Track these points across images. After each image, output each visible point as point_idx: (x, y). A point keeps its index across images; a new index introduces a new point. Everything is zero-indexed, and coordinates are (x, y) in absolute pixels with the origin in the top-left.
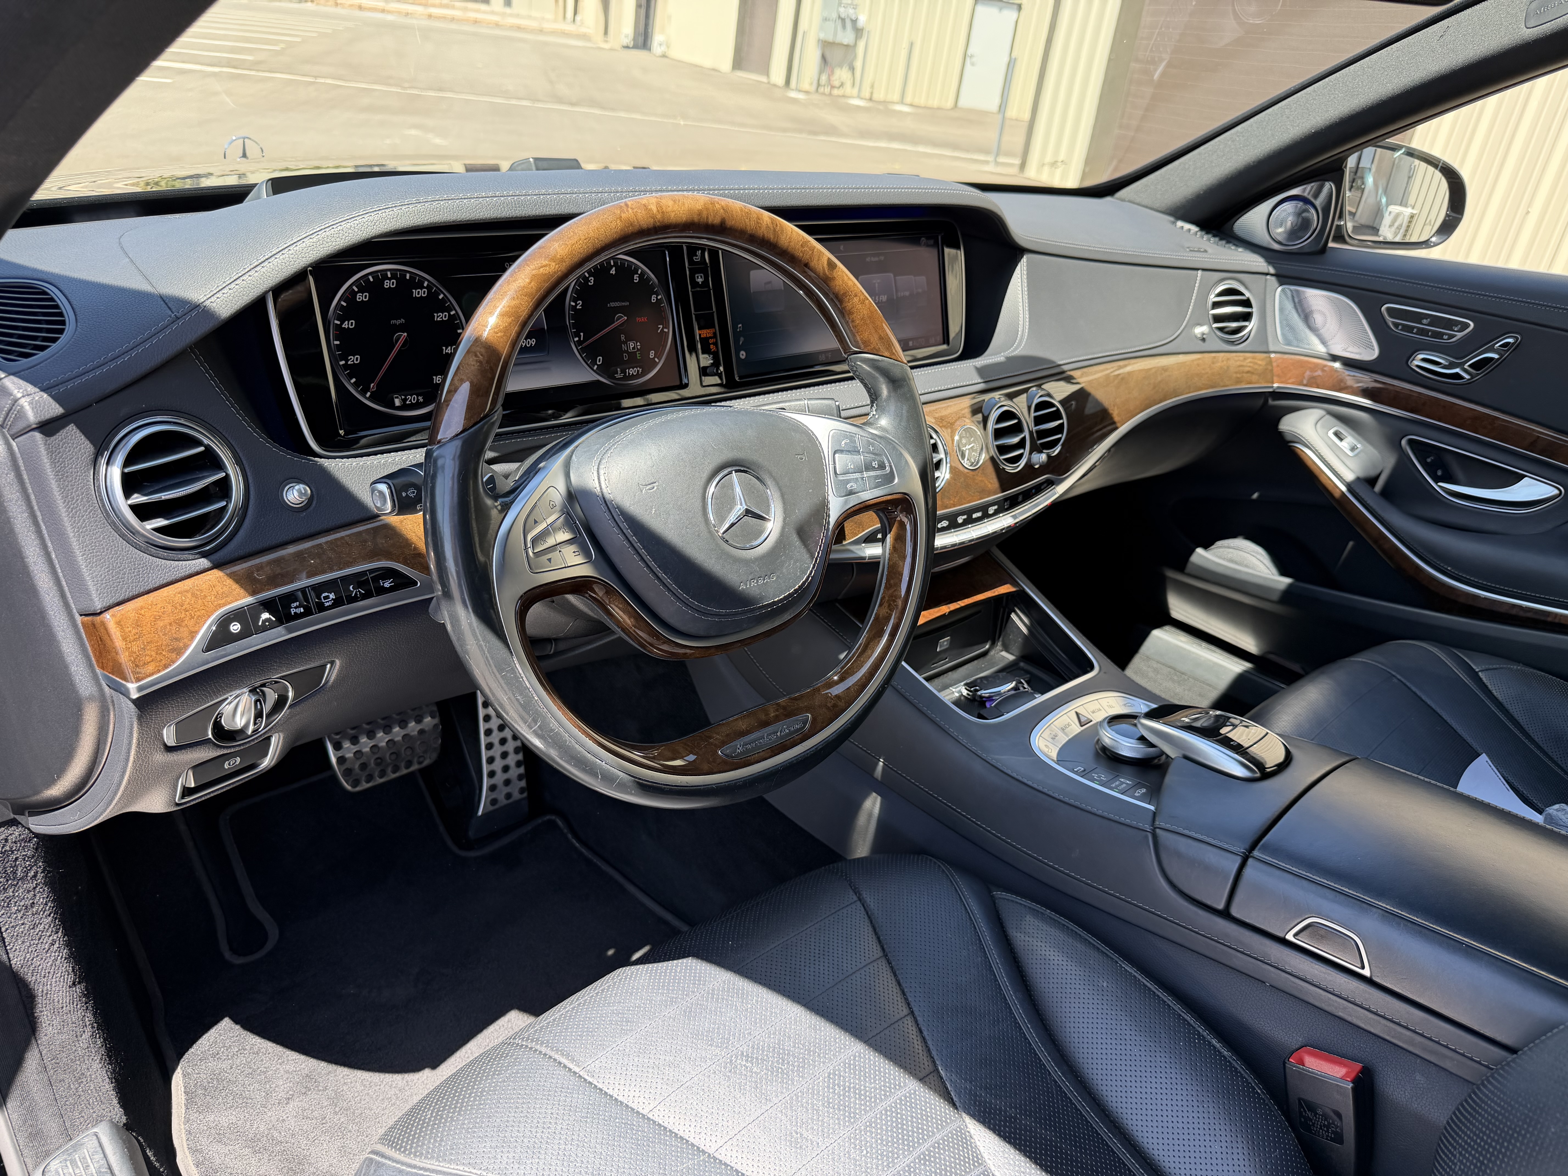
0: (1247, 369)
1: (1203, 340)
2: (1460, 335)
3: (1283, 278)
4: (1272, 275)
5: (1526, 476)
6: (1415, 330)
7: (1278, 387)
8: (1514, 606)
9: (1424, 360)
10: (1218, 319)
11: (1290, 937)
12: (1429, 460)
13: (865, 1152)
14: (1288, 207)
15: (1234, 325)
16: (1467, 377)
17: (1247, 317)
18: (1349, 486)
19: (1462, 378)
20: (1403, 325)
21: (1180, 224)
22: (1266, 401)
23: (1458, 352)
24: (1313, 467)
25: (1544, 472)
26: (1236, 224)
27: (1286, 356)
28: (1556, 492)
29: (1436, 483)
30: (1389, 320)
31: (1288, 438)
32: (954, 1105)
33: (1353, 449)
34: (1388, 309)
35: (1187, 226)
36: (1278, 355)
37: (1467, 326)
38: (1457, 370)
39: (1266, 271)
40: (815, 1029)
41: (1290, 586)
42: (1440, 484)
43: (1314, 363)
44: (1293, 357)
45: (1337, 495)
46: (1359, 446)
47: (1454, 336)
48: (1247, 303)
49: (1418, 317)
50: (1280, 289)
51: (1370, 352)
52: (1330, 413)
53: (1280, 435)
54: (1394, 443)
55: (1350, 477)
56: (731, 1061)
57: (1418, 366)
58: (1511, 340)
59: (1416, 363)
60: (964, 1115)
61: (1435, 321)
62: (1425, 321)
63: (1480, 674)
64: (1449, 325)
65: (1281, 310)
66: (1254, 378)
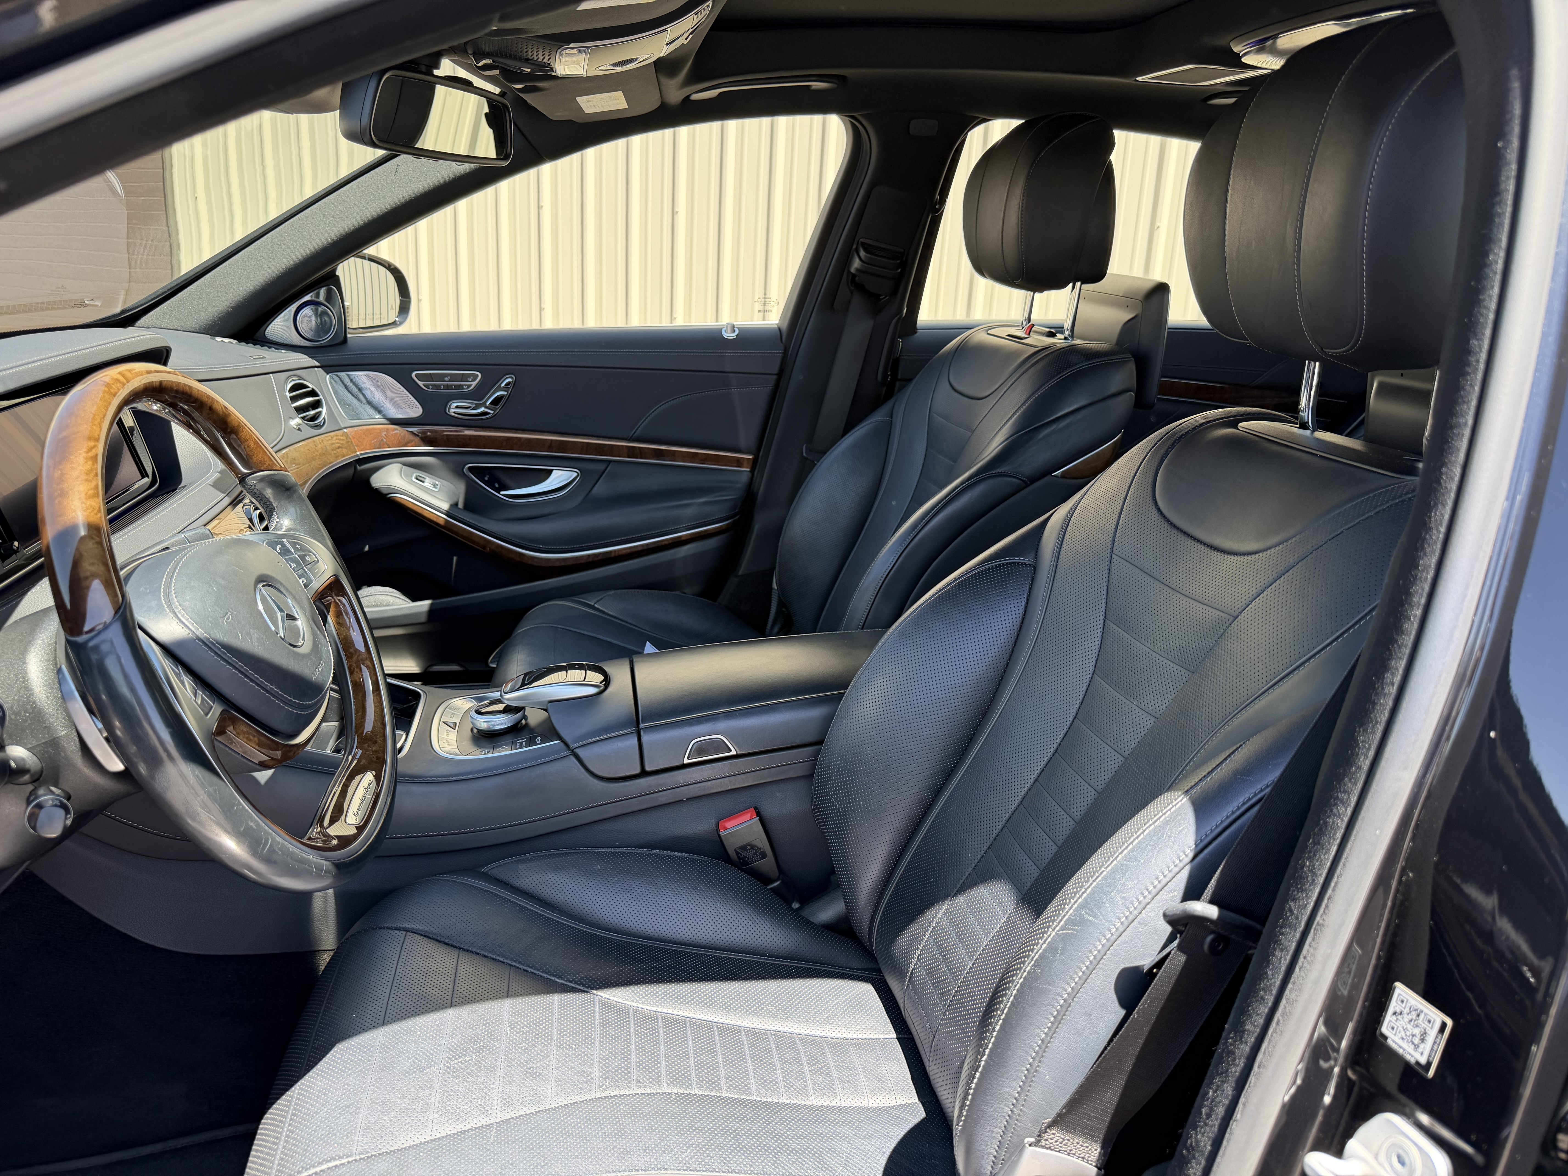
0: (338, 445)
1: (299, 429)
2: (474, 384)
3: (328, 368)
4: (317, 367)
5: (552, 470)
6: (442, 387)
7: (361, 454)
8: (589, 556)
9: (457, 407)
10: (299, 410)
11: (686, 761)
12: (486, 479)
13: (574, 1046)
14: (307, 311)
15: (312, 412)
16: (492, 412)
17: (317, 404)
18: (448, 514)
19: (489, 413)
20: (432, 385)
21: (219, 339)
22: (356, 468)
23: (478, 395)
24: (414, 508)
25: (565, 463)
26: (267, 331)
27: (356, 429)
28: (576, 474)
29: (499, 493)
30: (421, 383)
31: (385, 492)
32: (585, 992)
33: (435, 486)
34: (416, 376)
35: (227, 340)
36: (350, 429)
37: (477, 376)
38: (482, 409)
39: (313, 365)
40: (473, 1012)
41: (432, 605)
42: (502, 493)
43: (379, 429)
44: (361, 427)
45: (442, 522)
46: (437, 483)
47: (471, 385)
48: (313, 393)
49: (441, 377)
50: (328, 376)
51: (415, 410)
52: (405, 464)
53: (377, 492)
54: (458, 472)
55: (445, 506)
56: (447, 1067)
57: (454, 413)
58: (509, 380)
59: (452, 410)
60: (594, 992)
61: (453, 378)
62: (446, 379)
63: (596, 605)
64: (464, 378)
65: (336, 393)
66: (344, 451)
